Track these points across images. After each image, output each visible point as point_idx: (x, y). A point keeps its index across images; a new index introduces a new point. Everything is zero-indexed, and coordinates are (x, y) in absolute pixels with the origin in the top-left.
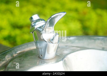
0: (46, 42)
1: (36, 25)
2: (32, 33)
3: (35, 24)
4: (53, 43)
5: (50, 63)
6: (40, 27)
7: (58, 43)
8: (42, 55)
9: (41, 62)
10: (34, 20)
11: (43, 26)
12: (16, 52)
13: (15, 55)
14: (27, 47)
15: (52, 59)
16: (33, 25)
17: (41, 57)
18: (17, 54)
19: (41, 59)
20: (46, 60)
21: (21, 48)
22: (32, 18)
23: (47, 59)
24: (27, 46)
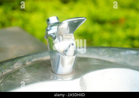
2: (47, 38)
3: (50, 28)
4: (66, 55)
6: (54, 34)
7: (74, 55)
9: (53, 76)
13: (28, 63)
16: (48, 29)
17: (53, 71)
18: (32, 62)
22: (48, 20)
23: (60, 73)
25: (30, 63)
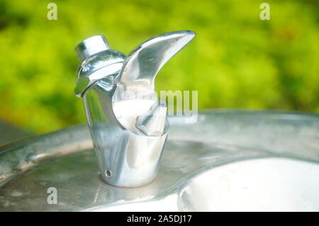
0: (124, 129)
1: (95, 69)
2: (82, 96)
3: (91, 68)
4: (146, 134)
5: (138, 199)
6: (106, 80)
7: (164, 133)
8: (108, 173)
9: (106, 193)
10: (91, 54)
11: (114, 75)
12: (30, 155)
13: (24, 166)
14: (71, 140)
15: (144, 186)
16: (85, 69)
17: (106, 179)
18: (33, 162)
19: (108, 184)
20: (123, 187)
21: (47, 141)
22: (82, 47)
23: (126, 184)
24: (71, 136)
25: (30, 164)
